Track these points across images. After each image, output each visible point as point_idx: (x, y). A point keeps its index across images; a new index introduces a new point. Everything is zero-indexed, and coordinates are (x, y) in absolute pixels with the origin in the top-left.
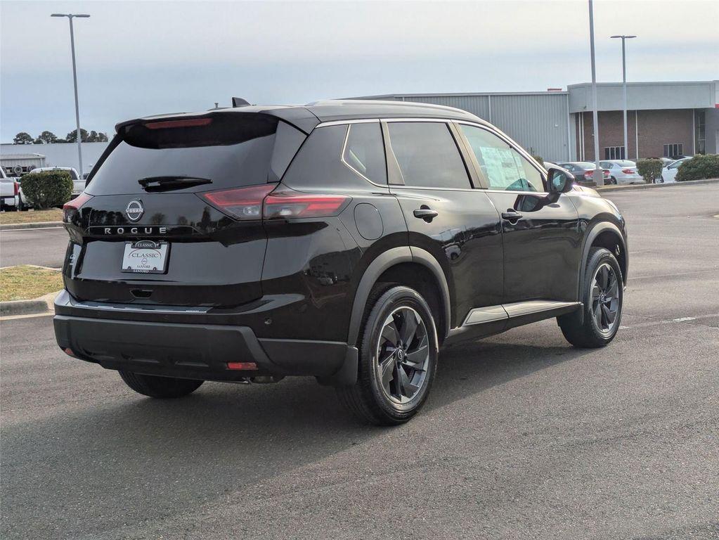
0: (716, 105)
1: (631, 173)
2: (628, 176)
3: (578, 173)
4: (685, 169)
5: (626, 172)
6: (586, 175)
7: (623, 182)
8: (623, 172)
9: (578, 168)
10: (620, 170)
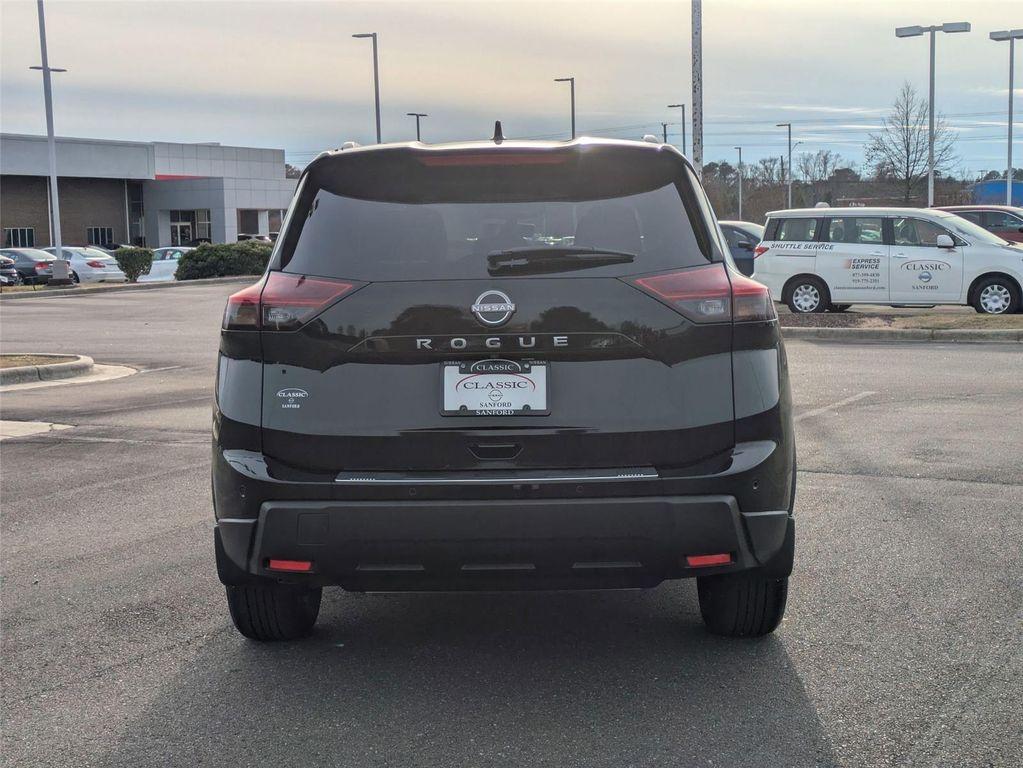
0: (156, 176)
1: (100, 267)
2: (97, 271)
3: (23, 264)
4: (189, 264)
5: (93, 264)
6: (38, 268)
7: (89, 279)
8: (88, 264)
9: (25, 258)
10: (83, 262)
